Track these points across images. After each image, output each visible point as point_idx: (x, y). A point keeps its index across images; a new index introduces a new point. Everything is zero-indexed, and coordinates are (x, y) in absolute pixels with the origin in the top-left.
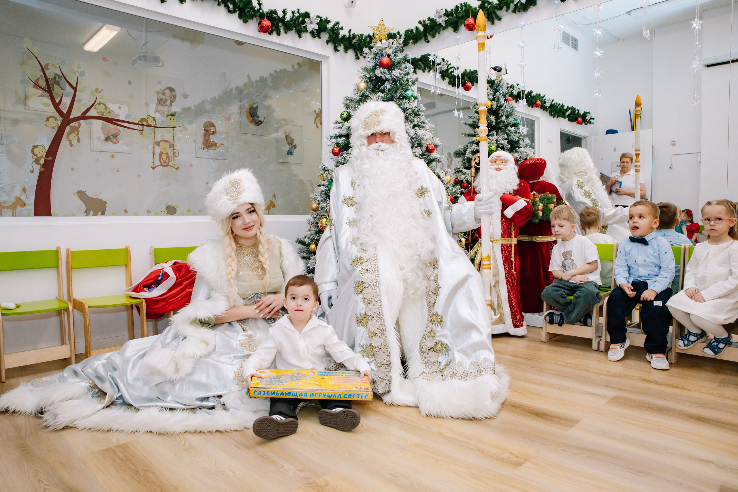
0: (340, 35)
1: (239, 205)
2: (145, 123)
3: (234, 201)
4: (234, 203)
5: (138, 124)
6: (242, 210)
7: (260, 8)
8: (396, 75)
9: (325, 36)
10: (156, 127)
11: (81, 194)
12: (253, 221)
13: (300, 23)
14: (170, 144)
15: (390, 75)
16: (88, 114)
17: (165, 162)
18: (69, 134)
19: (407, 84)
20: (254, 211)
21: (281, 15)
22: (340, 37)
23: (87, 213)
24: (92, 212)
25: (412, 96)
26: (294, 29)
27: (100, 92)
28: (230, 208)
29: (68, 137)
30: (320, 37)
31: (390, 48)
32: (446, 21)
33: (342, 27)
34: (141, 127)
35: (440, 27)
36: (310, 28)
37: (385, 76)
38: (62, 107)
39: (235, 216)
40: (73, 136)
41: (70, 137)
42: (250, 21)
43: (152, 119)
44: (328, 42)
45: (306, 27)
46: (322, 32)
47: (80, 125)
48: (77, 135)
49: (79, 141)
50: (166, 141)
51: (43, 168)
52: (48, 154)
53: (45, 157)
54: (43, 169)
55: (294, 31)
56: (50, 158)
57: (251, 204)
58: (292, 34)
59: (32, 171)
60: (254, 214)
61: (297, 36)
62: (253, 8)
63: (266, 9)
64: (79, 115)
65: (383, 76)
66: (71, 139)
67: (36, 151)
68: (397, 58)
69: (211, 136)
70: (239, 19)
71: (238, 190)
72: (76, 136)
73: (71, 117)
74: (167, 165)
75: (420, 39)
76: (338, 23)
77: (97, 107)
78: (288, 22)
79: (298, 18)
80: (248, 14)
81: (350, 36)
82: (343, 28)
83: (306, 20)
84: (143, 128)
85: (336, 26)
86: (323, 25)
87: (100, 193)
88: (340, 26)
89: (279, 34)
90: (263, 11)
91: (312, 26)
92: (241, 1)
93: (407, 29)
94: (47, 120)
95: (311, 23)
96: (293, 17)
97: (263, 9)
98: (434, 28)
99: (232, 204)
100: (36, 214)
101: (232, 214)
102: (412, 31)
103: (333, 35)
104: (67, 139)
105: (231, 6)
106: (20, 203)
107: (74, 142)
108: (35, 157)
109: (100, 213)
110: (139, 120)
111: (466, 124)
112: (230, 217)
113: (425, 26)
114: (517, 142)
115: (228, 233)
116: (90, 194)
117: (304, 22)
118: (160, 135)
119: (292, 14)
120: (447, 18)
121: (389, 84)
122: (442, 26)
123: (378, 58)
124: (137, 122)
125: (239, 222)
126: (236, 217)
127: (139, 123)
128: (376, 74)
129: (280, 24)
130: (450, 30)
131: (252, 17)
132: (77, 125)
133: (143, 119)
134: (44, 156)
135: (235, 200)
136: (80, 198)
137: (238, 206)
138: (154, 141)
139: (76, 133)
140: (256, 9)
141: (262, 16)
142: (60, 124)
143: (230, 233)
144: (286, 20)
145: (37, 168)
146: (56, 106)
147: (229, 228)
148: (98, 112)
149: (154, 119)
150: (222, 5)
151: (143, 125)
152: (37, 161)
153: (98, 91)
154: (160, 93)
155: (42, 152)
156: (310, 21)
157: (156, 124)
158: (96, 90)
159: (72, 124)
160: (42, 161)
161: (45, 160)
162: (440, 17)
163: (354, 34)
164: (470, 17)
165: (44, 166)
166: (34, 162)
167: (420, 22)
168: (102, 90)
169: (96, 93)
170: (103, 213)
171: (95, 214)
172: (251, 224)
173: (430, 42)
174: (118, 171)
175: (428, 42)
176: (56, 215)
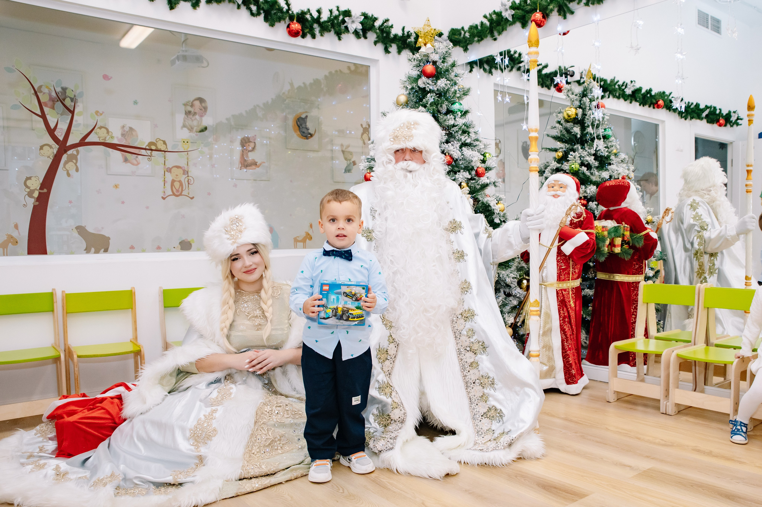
0: (392, 34)
1: (239, 245)
2: (153, 147)
3: (233, 240)
4: (234, 242)
5: (145, 149)
6: (243, 251)
7: (289, 9)
8: (441, 86)
9: (372, 36)
10: (166, 151)
11: (81, 230)
12: (255, 264)
13: (340, 23)
14: (184, 171)
15: (435, 86)
16: (87, 141)
17: (178, 191)
18: (66, 163)
19: (454, 96)
20: (256, 252)
21: (315, 15)
22: (392, 36)
23: (87, 250)
24: (93, 250)
25: (459, 110)
26: (333, 30)
27: (101, 114)
28: (229, 248)
29: (64, 166)
30: (366, 38)
31: (437, 53)
32: (513, 15)
33: (392, 25)
34: (149, 152)
35: (507, 22)
36: (352, 29)
37: (428, 87)
38: (58, 133)
39: (234, 258)
40: (70, 166)
41: (67, 166)
42: (277, 24)
43: (162, 142)
44: (375, 43)
45: (346, 28)
46: (369, 31)
47: (78, 152)
48: (76, 164)
49: (77, 170)
50: (178, 167)
51: (37, 201)
52: (42, 186)
53: (40, 189)
54: (37, 203)
55: (332, 32)
56: (45, 190)
57: (254, 244)
58: (331, 36)
59: (25, 205)
60: (257, 256)
61: (337, 38)
62: (280, 10)
63: (296, 9)
64: (77, 141)
65: (426, 87)
66: (68, 169)
67: (29, 183)
68: (445, 64)
69: (250, 154)
70: (265, 23)
71: (239, 228)
72: (74, 165)
73: (69, 143)
74: (181, 195)
75: (486, 37)
76: (387, 20)
77: (98, 131)
78: (325, 22)
79: (336, 17)
80: (275, 17)
81: (403, 34)
82: (394, 26)
83: (346, 19)
84: (151, 153)
85: (385, 24)
86: (368, 23)
87: (103, 228)
88: (390, 24)
89: (314, 37)
90: (293, 12)
91: (355, 25)
92: (266, 2)
93: (471, 24)
94: (41, 148)
95: (353, 22)
96: (331, 16)
97: (293, 10)
98: (500, 23)
99: (232, 244)
100: (30, 252)
101: (231, 256)
102: (476, 27)
103: (382, 34)
104: (64, 169)
105: (254, 8)
106: (12, 240)
107: (73, 172)
108: (28, 190)
109: (103, 250)
110: (147, 144)
111: (548, 136)
112: (228, 258)
113: (491, 21)
114: (608, 157)
115: (227, 277)
116: (90, 229)
117: (344, 22)
118: (172, 159)
119: (329, 13)
120: (513, 12)
121: (432, 97)
122: (508, 21)
123: (423, 65)
124: (144, 147)
125: (238, 264)
126: (237, 259)
127: (147, 148)
128: (419, 85)
129: (315, 26)
130: (518, 25)
131: (280, 19)
132: (75, 153)
133: (151, 144)
134: (38, 188)
135: (236, 239)
136: (79, 233)
137: (237, 247)
138: (165, 168)
139: (74, 161)
140: (285, 10)
141: (291, 18)
142: (55, 152)
143: (230, 277)
144: (322, 20)
145: (31, 202)
146: (51, 132)
147: (228, 271)
148: (99, 137)
149: (164, 143)
150: (243, 8)
151: (152, 150)
152: (30, 194)
153: (98, 114)
154: (188, 105)
155: (35, 184)
156: (351, 20)
157: (167, 148)
158: (97, 113)
159: (70, 152)
160: (36, 194)
161: (39, 193)
162: (506, 10)
163: (409, 32)
164: (538, 11)
165: (38, 199)
166: (27, 196)
167: (485, 17)
168: (103, 112)
169: (96, 116)
170: (106, 251)
171: (97, 252)
172: (253, 267)
173: (498, 40)
174: (123, 203)
175: (495, 39)
176: (52, 254)
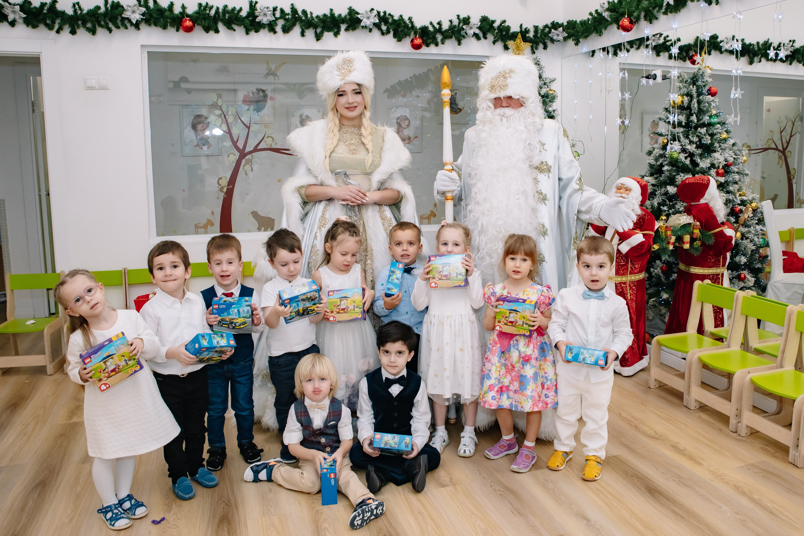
11: (255, 214)
13: (460, 30)
16: (257, 148)
18: (245, 165)
21: (437, 27)
23: (259, 229)
24: (263, 228)
26: (454, 36)
27: (268, 127)
29: (243, 168)
30: (485, 38)
36: (471, 33)
38: (239, 144)
40: (248, 167)
41: (245, 168)
42: (403, 40)
45: (465, 33)
46: (488, 32)
47: (252, 157)
48: (251, 166)
49: (252, 170)
52: (229, 183)
54: (226, 196)
55: (454, 39)
56: (231, 187)
58: (452, 43)
59: (218, 197)
61: (457, 43)
63: (418, 26)
64: (252, 148)
66: (246, 170)
67: (221, 182)
69: (404, 130)
73: (246, 151)
77: (266, 140)
78: (446, 31)
79: (456, 26)
83: (465, 26)
87: (270, 212)
89: (436, 45)
91: (473, 30)
94: (228, 156)
95: (471, 28)
96: (451, 25)
104: (243, 170)
106: (210, 223)
107: (249, 171)
108: (220, 187)
109: (270, 228)
116: (261, 214)
117: (463, 28)
119: (449, 23)
129: (438, 35)
130: (614, 26)
132: (250, 157)
134: (226, 185)
136: (254, 217)
139: (250, 164)
141: (415, 33)
142: (237, 158)
145: (222, 196)
146: (235, 144)
148: (267, 145)
152: (221, 190)
155: (224, 183)
156: (469, 27)
158: (266, 126)
159: (247, 157)
160: (225, 190)
161: (227, 188)
165: (226, 193)
166: (219, 191)
169: (265, 129)
170: (272, 229)
171: (266, 230)
176: (236, 232)
